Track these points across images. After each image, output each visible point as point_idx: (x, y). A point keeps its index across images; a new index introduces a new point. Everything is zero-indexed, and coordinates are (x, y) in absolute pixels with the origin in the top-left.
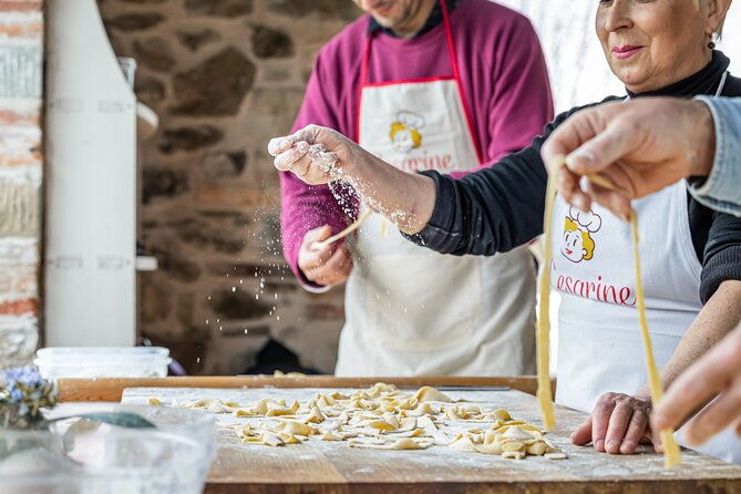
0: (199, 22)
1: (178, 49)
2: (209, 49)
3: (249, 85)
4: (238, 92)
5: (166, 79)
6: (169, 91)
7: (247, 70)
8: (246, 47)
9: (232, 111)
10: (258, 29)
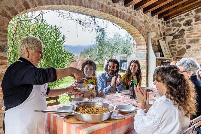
0: (180, 45)
1: (178, 49)
2: (181, 48)
3: (185, 52)
4: (184, 53)
5: (176, 52)
6: (176, 53)
7: (185, 50)
8: (185, 48)
9: (184, 55)
10: (187, 45)
